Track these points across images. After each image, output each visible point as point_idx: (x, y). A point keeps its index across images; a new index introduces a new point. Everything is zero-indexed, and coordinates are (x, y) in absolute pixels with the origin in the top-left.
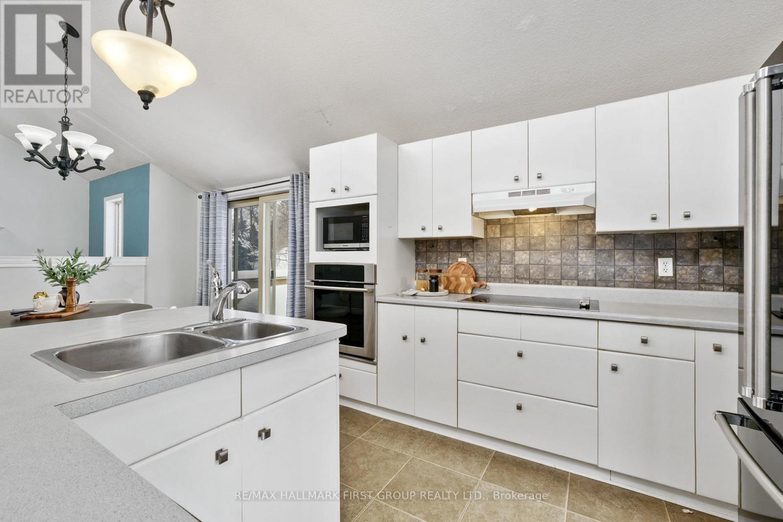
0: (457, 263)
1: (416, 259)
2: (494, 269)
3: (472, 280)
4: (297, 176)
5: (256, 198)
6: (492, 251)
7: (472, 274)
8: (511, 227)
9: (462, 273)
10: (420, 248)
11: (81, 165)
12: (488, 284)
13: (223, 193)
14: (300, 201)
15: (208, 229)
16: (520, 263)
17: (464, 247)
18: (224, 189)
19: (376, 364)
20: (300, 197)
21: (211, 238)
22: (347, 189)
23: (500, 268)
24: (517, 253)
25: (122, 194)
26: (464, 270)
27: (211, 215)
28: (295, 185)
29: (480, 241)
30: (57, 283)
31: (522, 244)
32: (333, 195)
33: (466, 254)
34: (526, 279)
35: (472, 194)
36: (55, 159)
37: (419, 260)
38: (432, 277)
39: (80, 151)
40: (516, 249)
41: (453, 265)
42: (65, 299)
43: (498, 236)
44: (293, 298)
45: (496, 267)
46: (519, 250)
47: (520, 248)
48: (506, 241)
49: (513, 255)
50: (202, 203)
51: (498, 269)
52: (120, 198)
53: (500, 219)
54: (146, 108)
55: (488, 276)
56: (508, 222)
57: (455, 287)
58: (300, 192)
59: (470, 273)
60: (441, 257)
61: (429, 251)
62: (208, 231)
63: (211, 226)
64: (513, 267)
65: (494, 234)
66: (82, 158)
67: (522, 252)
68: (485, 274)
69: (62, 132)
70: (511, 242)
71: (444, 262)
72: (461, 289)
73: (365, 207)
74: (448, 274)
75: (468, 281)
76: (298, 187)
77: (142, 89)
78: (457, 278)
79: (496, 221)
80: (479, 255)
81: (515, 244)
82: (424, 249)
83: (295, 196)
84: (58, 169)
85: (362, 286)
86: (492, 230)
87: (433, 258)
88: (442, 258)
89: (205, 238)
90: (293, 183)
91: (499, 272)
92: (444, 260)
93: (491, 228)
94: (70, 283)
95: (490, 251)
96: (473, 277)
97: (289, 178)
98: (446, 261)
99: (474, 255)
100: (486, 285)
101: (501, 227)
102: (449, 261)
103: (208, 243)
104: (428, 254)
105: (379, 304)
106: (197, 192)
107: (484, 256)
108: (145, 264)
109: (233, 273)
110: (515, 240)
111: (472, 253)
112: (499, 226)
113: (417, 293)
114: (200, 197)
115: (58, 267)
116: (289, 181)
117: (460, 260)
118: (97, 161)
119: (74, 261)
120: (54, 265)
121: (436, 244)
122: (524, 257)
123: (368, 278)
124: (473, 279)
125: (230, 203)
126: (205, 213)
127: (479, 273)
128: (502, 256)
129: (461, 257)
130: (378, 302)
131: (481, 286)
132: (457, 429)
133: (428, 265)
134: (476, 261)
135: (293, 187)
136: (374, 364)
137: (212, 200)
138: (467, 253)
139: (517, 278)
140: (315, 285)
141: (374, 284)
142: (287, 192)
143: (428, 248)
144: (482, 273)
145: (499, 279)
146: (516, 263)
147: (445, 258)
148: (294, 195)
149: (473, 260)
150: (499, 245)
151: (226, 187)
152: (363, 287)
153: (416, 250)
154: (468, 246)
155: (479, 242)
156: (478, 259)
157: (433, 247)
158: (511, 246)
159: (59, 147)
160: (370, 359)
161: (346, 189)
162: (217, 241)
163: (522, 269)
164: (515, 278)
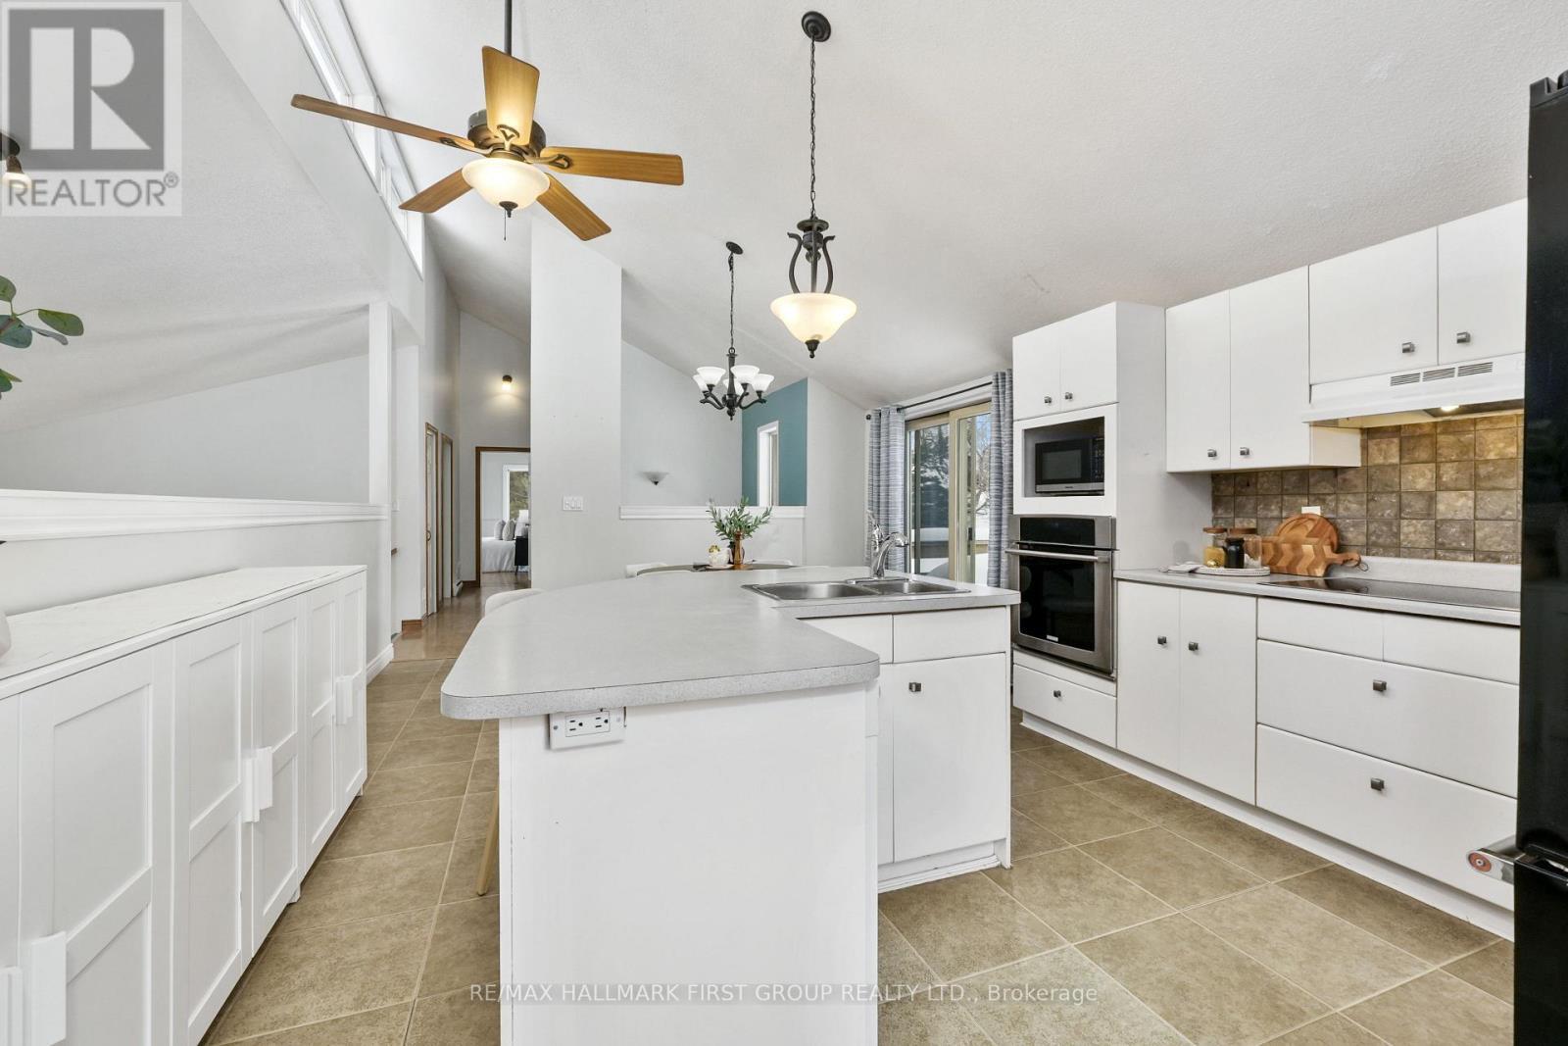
0: (1298, 517)
1: (1214, 509)
2: (1385, 528)
3: (1327, 549)
4: (1004, 374)
5: (946, 413)
6: (1379, 493)
7: (1330, 538)
8: (1426, 441)
9: (1307, 536)
10: (1222, 487)
11: (744, 403)
12: (1364, 558)
13: (898, 410)
14: (1007, 415)
15: (879, 464)
16: (1450, 517)
17: (1315, 485)
18: (899, 403)
19: (1114, 680)
20: (1008, 409)
21: (883, 477)
22: (1069, 397)
23: (1399, 526)
24: (1442, 496)
25: (777, 422)
26: (1314, 528)
27: (883, 444)
28: (1000, 390)
29: (1352, 472)
30: (725, 536)
31: (1454, 477)
32: (1047, 408)
33: (1319, 499)
34: (1466, 551)
35: (1311, 386)
36: (724, 399)
37: (1220, 512)
38: (1230, 542)
39: (745, 386)
40: (1439, 485)
41: (1289, 520)
42: (733, 554)
43: (1396, 460)
44: (999, 571)
45: (1389, 524)
46: (1448, 489)
47: (1451, 485)
48: (1414, 471)
49: (1431, 499)
50: (872, 426)
51: (1395, 530)
52: (774, 427)
53: (1400, 426)
54: (812, 356)
55: (1370, 543)
56: (1419, 432)
57: (1290, 563)
58: (1007, 401)
59: (1327, 534)
60: (1265, 505)
61: (1240, 494)
62: (879, 467)
63: (883, 460)
64: (1430, 526)
65: (1385, 458)
66: (747, 394)
67: (1453, 494)
68: (1362, 539)
69: (730, 367)
70: (1427, 472)
71: (1270, 515)
72: (1301, 567)
73: (1099, 422)
74: (1276, 538)
75: (1318, 552)
76: (1004, 393)
77: (809, 339)
78: (1296, 546)
79: (1390, 429)
80: (1349, 501)
81: (1438, 477)
82: (1231, 490)
83: (1001, 408)
84: (726, 409)
85: (1091, 552)
86: (1380, 450)
87: (1249, 507)
88: (1267, 507)
89: (875, 478)
90: (998, 386)
91: (1397, 535)
92: (1272, 511)
93: (1377, 444)
94: (738, 537)
95: (1376, 492)
96: (1332, 544)
97: (990, 378)
98: (1276, 513)
99: (1337, 501)
100: (1360, 561)
101: (1401, 442)
102: (1281, 512)
103: (879, 486)
104: (1239, 499)
105: (1120, 583)
106: (865, 410)
107: (1360, 503)
108: (802, 516)
109: (913, 531)
110: (1438, 468)
111: (1333, 497)
112: (1396, 440)
113: (1196, 569)
114: (869, 418)
115: (727, 518)
116: (990, 383)
117: (1305, 510)
118: (759, 393)
119: (741, 511)
120: (723, 517)
121: (1254, 480)
122: (1461, 502)
123: (1100, 541)
124: (1329, 547)
125: (907, 422)
126: (875, 440)
127: (1350, 536)
128: (1405, 501)
129: (1308, 505)
130: (1119, 580)
131: (1345, 562)
132: (1255, 809)
133: (1237, 521)
134: (1342, 512)
135: (998, 393)
136: (1112, 681)
137: (884, 421)
138: (1321, 497)
139: (1440, 549)
140: (1021, 548)
141: (1112, 550)
142: (989, 400)
143: (1239, 489)
144: (1354, 536)
145: (1396, 549)
146: (1439, 517)
147: (1273, 507)
148: (999, 406)
149: (1335, 511)
150: (1397, 480)
151: (900, 400)
152: (1093, 554)
153: (1213, 492)
154: (1324, 483)
155: (1349, 475)
156: (1347, 509)
157: (1248, 485)
158: (1425, 481)
159: (726, 383)
160: (1105, 670)
161: (1067, 398)
162: (891, 482)
163: (1454, 530)
164: (1436, 549)
